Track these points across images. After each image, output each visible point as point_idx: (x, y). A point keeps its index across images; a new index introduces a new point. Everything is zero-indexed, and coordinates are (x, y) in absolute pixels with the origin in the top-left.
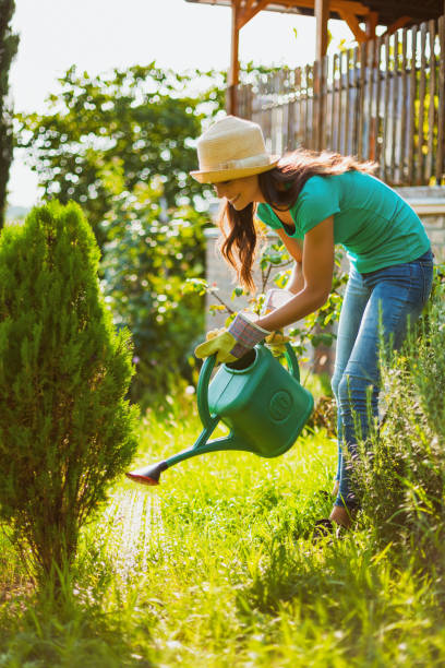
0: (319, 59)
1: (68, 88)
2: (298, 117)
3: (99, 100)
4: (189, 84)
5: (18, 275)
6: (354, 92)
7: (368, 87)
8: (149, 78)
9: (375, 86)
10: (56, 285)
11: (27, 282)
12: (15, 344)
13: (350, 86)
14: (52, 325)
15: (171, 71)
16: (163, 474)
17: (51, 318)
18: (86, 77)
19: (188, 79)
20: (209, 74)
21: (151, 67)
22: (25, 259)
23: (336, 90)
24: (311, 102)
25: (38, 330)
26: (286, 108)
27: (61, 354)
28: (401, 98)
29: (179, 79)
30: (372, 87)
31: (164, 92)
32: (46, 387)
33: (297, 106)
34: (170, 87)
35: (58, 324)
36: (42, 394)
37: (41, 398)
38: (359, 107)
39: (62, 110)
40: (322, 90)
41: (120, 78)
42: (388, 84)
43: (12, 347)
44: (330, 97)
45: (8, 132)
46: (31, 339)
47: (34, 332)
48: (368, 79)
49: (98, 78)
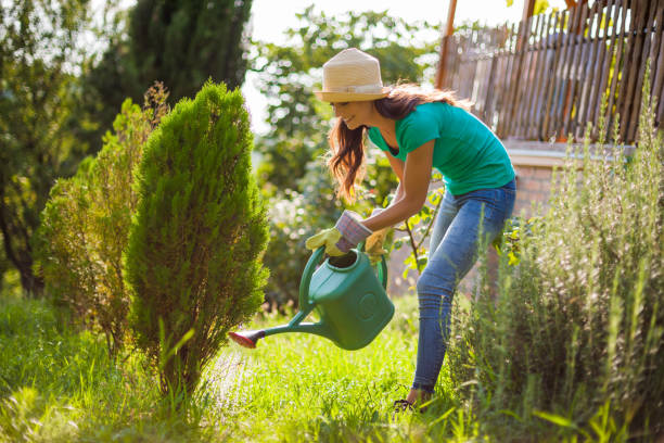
0: (525, 19)
1: (304, 23)
2: (499, 72)
3: (331, 38)
4: (416, 34)
5: (181, 141)
6: (550, 53)
7: (564, 49)
8: (380, 25)
9: (570, 49)
10: (211, 153)
11: (187, 148)
12: (169, 197)
13: (548, 47)
14: (202, 186)
15: (401, 20)
16: (260, 341)
17: (203, 179)
18: (323, 15)
19: (416, 29)
20: (436, 28)
21: (384, 15)
22: (190, 129)
23: (535, 49)
24: (512, 58)
25: (189, 188)
26: (490, 62)
27: (206, 211)
28: (590, 62)
29: (408, 28)
30: (567, 50)
31: (393, 38)
32: (190, 238)
33: (500, 60)
34: (399, 35)
35: (208, 186)
36: (186, 243)
37: (185, 246)
38: (553, 67)
39: (297, 43)
40: (523, 48)
41: (354, 20)
42: (581, 48)
43: (165, 198)
44: (529, 56)
45: (244, 56)
46: (182, 193)
47: (186, 189)
48: (565, 42)
49: (333, 19)
